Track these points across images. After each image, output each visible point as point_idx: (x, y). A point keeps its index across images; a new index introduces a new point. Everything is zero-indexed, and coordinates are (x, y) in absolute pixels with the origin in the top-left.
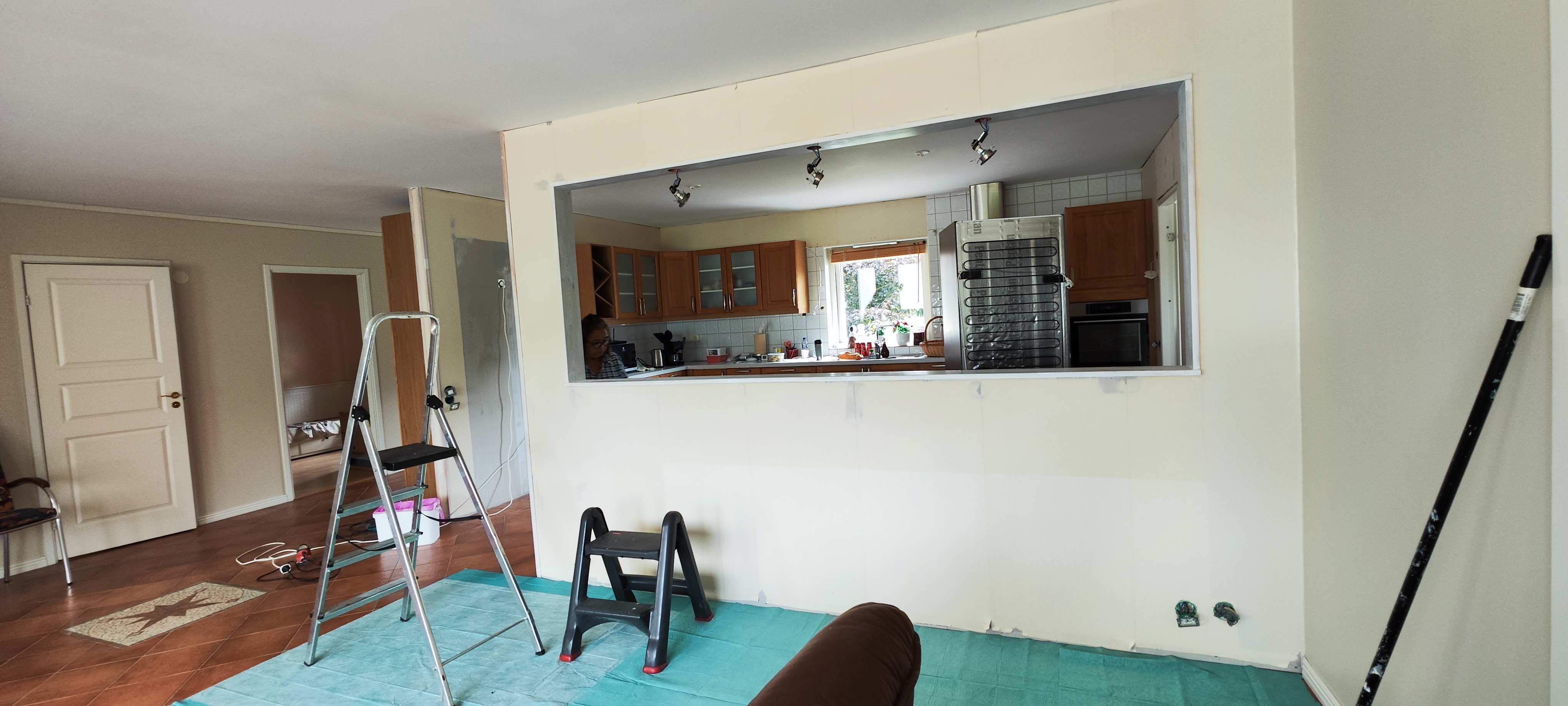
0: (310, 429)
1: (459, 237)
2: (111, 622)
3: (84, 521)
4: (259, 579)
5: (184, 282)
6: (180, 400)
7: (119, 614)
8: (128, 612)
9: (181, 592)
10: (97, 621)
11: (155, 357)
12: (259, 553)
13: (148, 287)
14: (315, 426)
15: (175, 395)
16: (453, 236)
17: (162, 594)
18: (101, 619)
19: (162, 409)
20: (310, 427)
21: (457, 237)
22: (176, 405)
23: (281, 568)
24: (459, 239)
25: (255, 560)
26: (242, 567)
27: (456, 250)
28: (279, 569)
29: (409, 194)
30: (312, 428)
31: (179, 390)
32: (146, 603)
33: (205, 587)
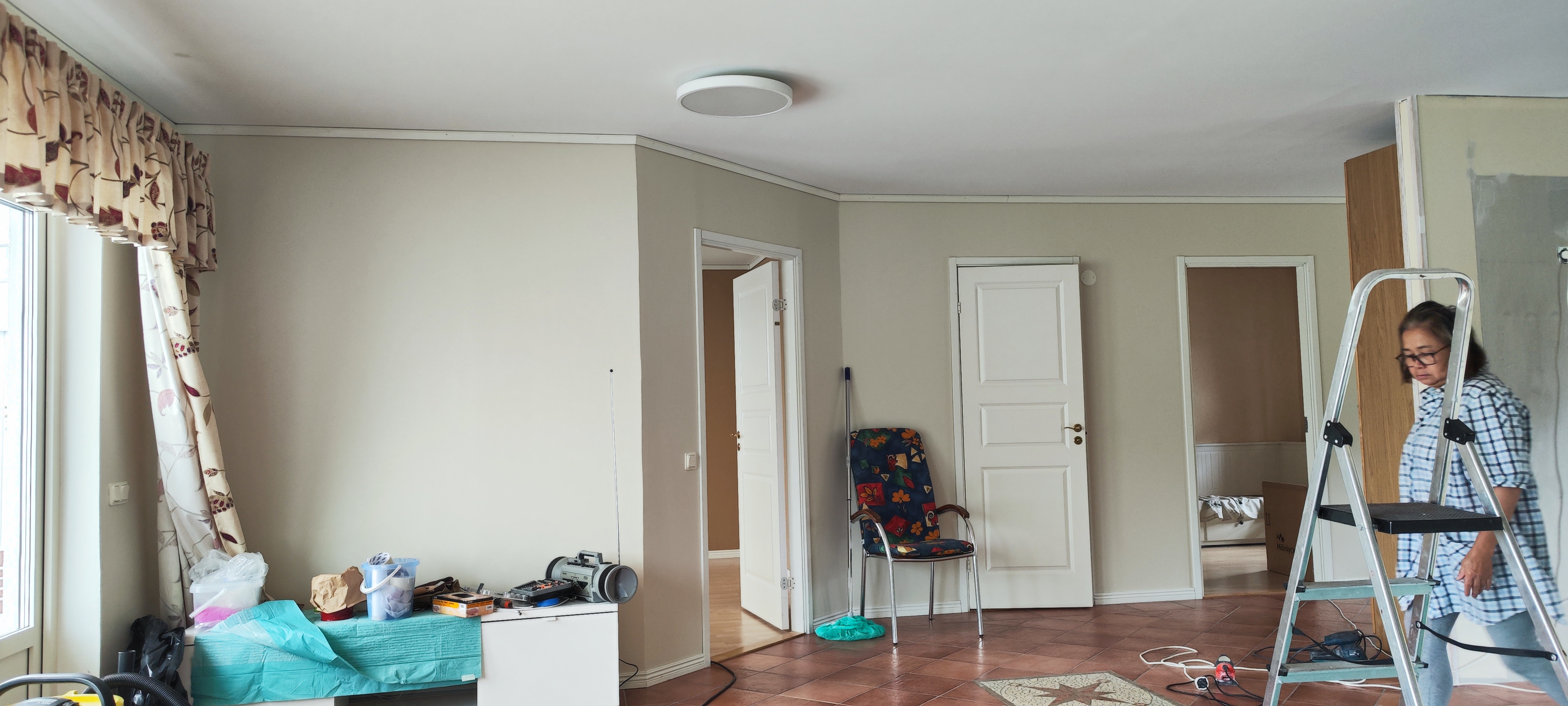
0: (1219, 505)
1: (1481, 174)
2: (1020, 688)
3: (993, 568)
4: (1169, 688)
5: (1092, 284)
6: (1082, 434)
7: (1025, 682)
8: (1033, 681)
9: (1084, 676)
10: (1008, 683)
11: (1061, 378)
12: (1165, 654)
13: (1058, 289)
14: (1226, 502)
15: (1078, 428)
16: (1471, 173)
17: (1066, 673)
18: (1011, 681)
19: (1065, 444)
20: (1219, 503)
21: (1478, 174)
22: (1078, 441)
23: (1196, 680)
24: (1480, 178)
25: (1162, 662)
26: (1147, 669)
27: (1475, 198)
28: (1194, 681)
29: (1396, 111)
30: (1222, 505)
31: (1082, 423)
32: (1051, 678)
33: (1108, 679)
